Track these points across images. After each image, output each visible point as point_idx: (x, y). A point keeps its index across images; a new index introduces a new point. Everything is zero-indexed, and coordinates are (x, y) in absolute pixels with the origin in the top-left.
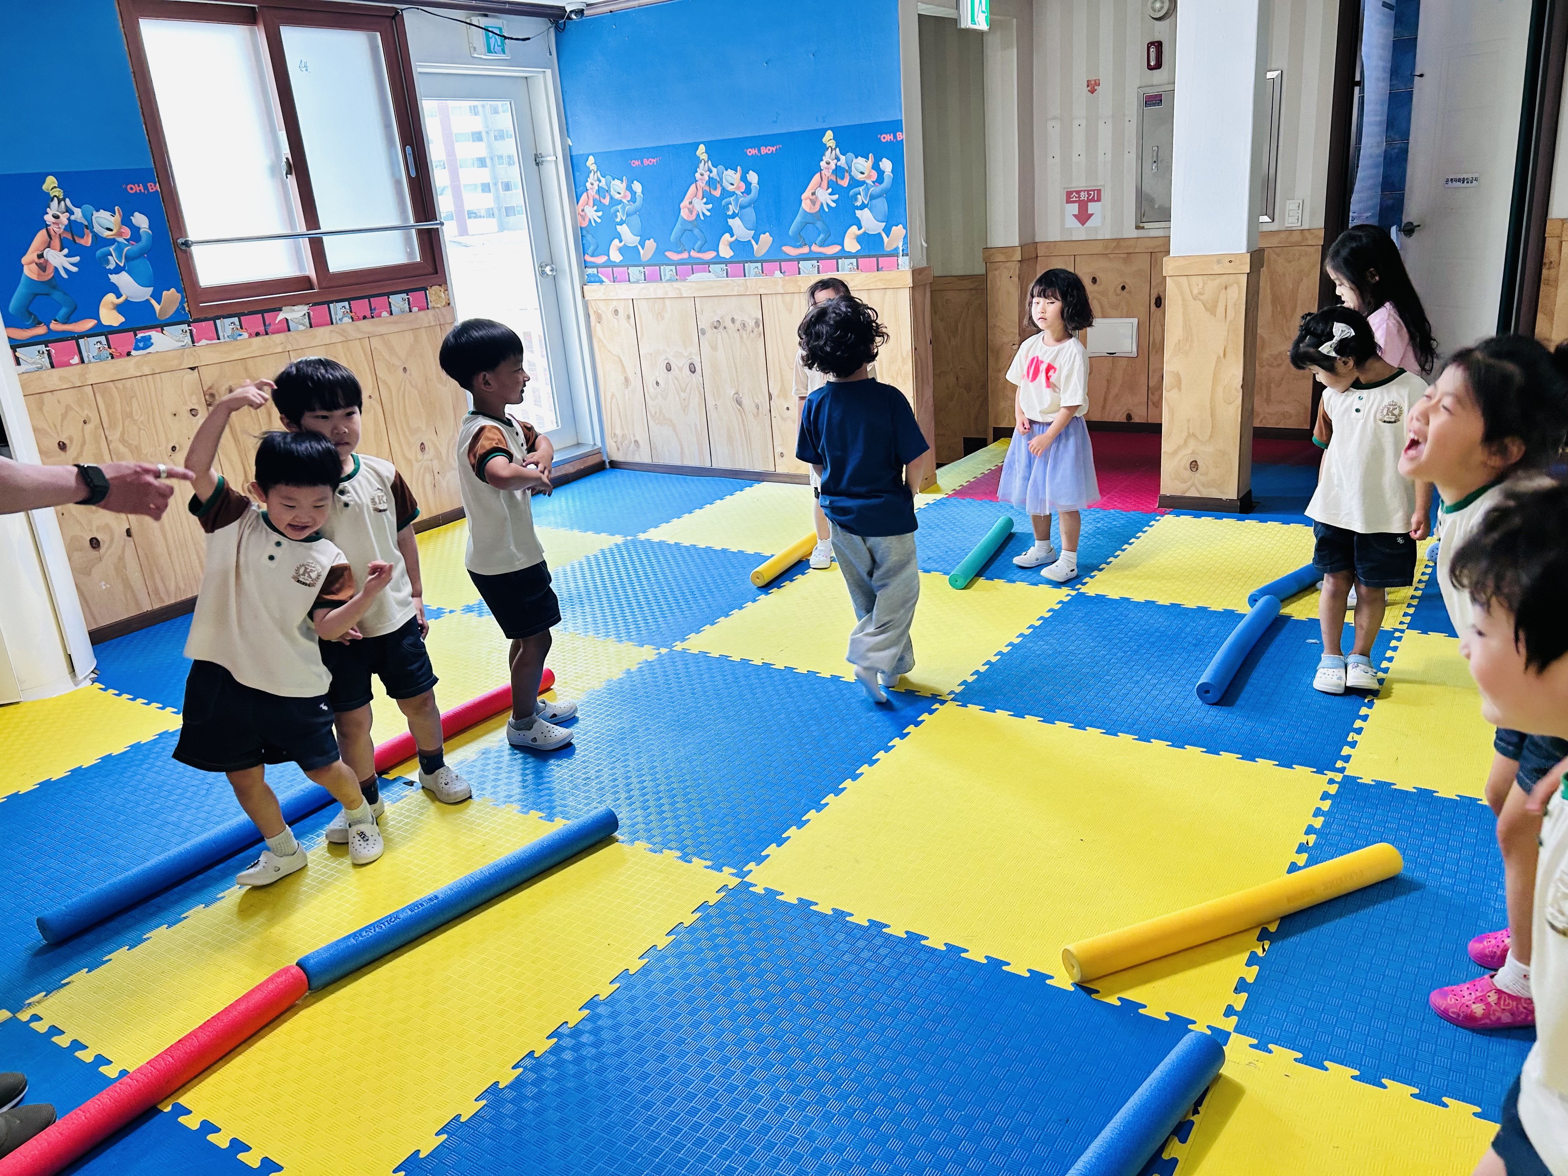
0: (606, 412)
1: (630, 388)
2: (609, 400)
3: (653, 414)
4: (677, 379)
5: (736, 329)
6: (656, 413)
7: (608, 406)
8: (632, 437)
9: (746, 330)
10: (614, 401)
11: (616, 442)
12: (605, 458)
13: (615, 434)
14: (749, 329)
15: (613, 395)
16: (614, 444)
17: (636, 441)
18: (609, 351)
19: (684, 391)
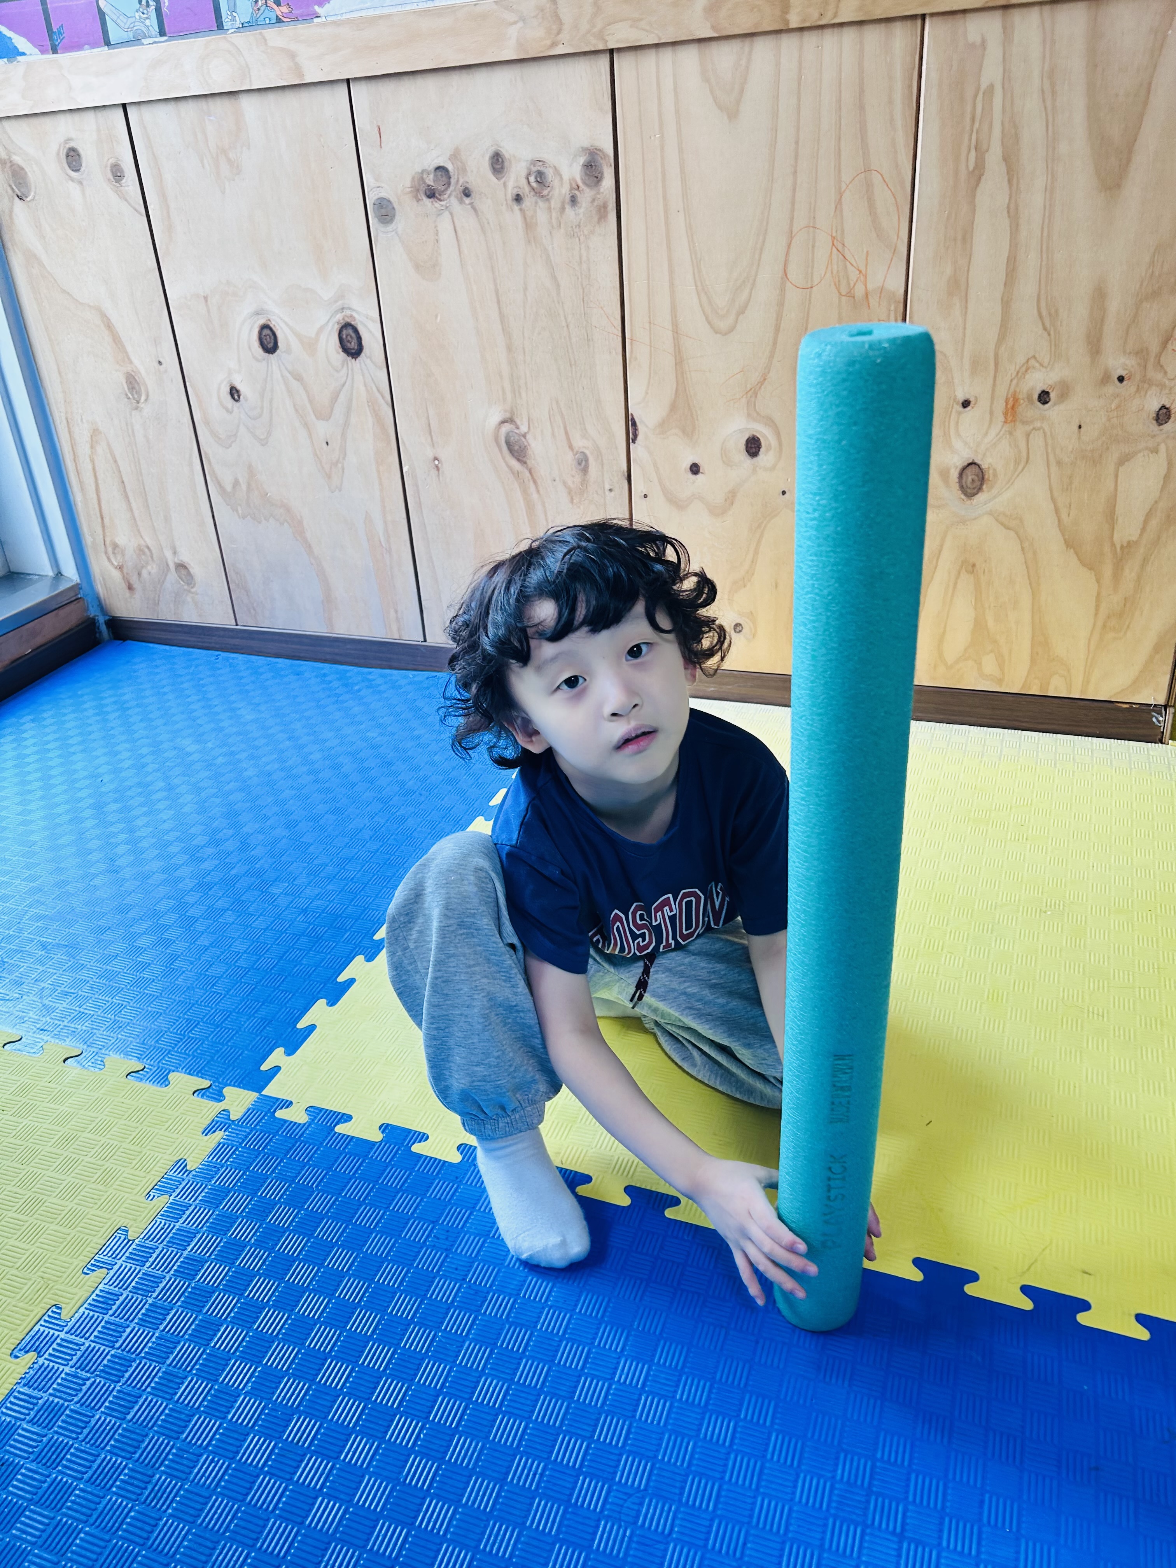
0: (81, 482)
1: (147, 409)
2: (84, 449)
3: (229, 488)
4: (299, 378)
5: (511, 192)
6: (236, 483)
7: (86, 466)
8: (168, 554)
9: (546, 199)
10: (100, 449)
11: (120, 568)
12: (93, 612)
13: (115, 546)
14: (560, 191)
15: (95, 433)
16: (116, 574)
17: (181, 567)
18: (64, 291)
19: (324, 415)
